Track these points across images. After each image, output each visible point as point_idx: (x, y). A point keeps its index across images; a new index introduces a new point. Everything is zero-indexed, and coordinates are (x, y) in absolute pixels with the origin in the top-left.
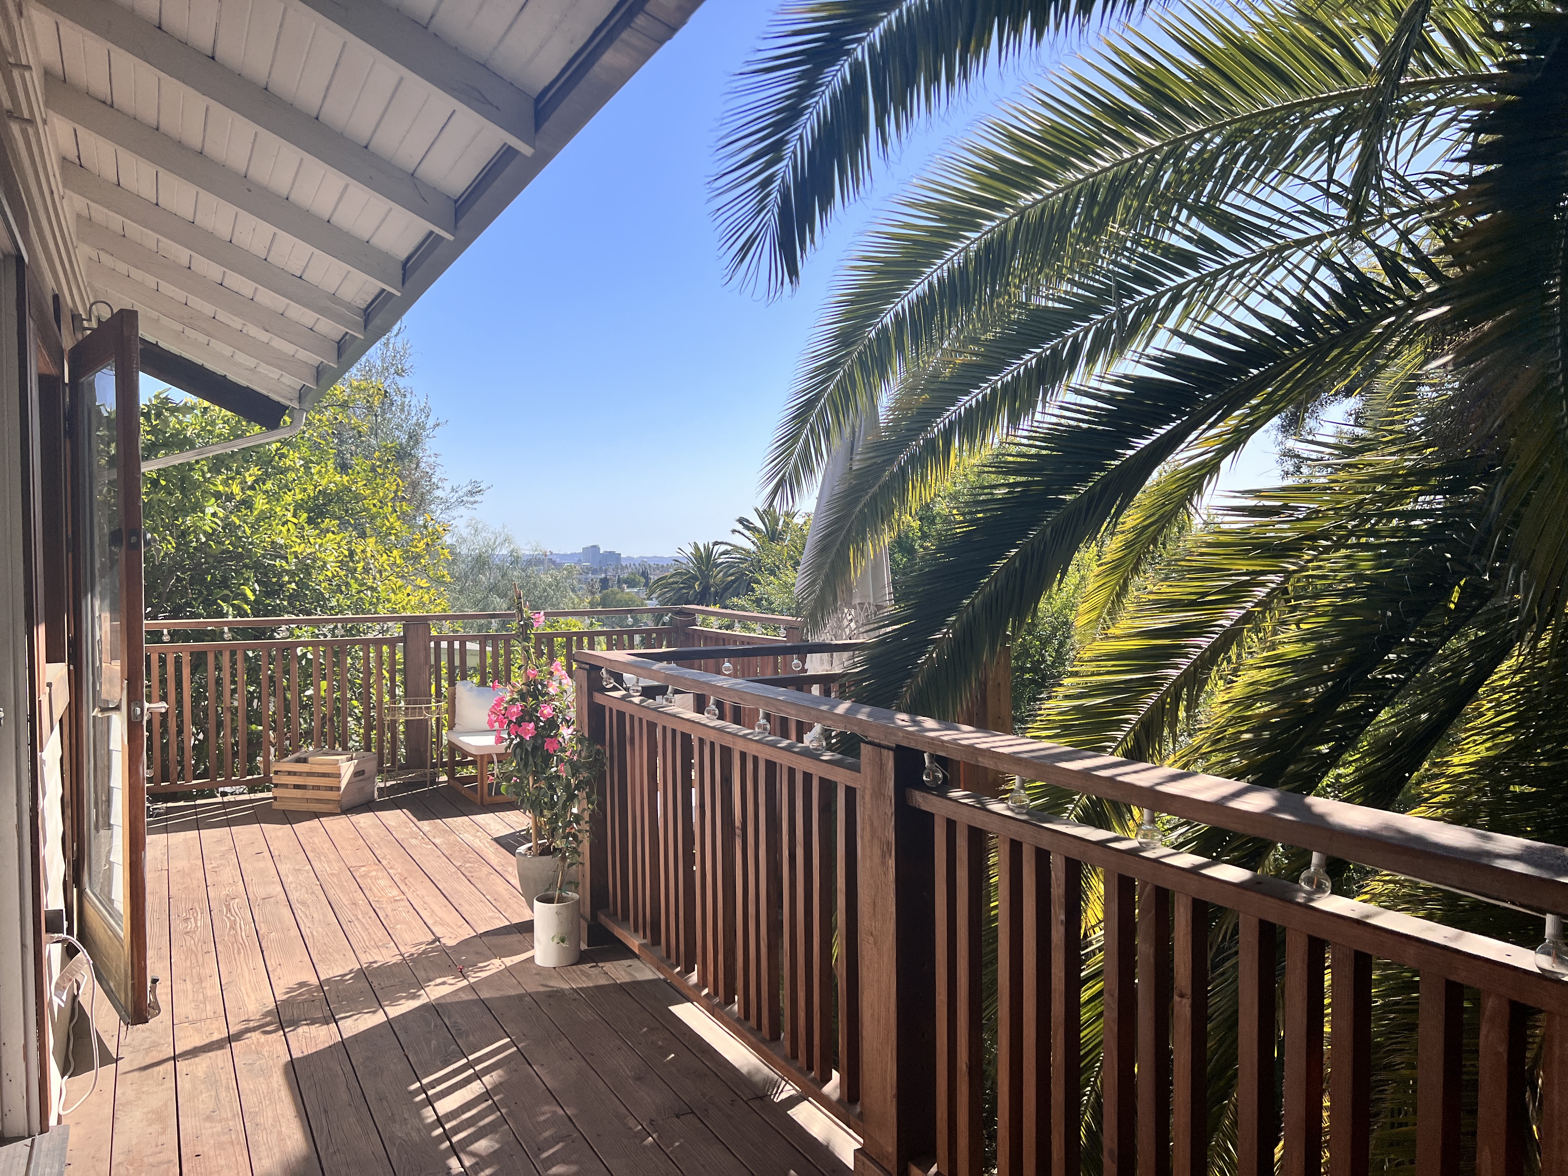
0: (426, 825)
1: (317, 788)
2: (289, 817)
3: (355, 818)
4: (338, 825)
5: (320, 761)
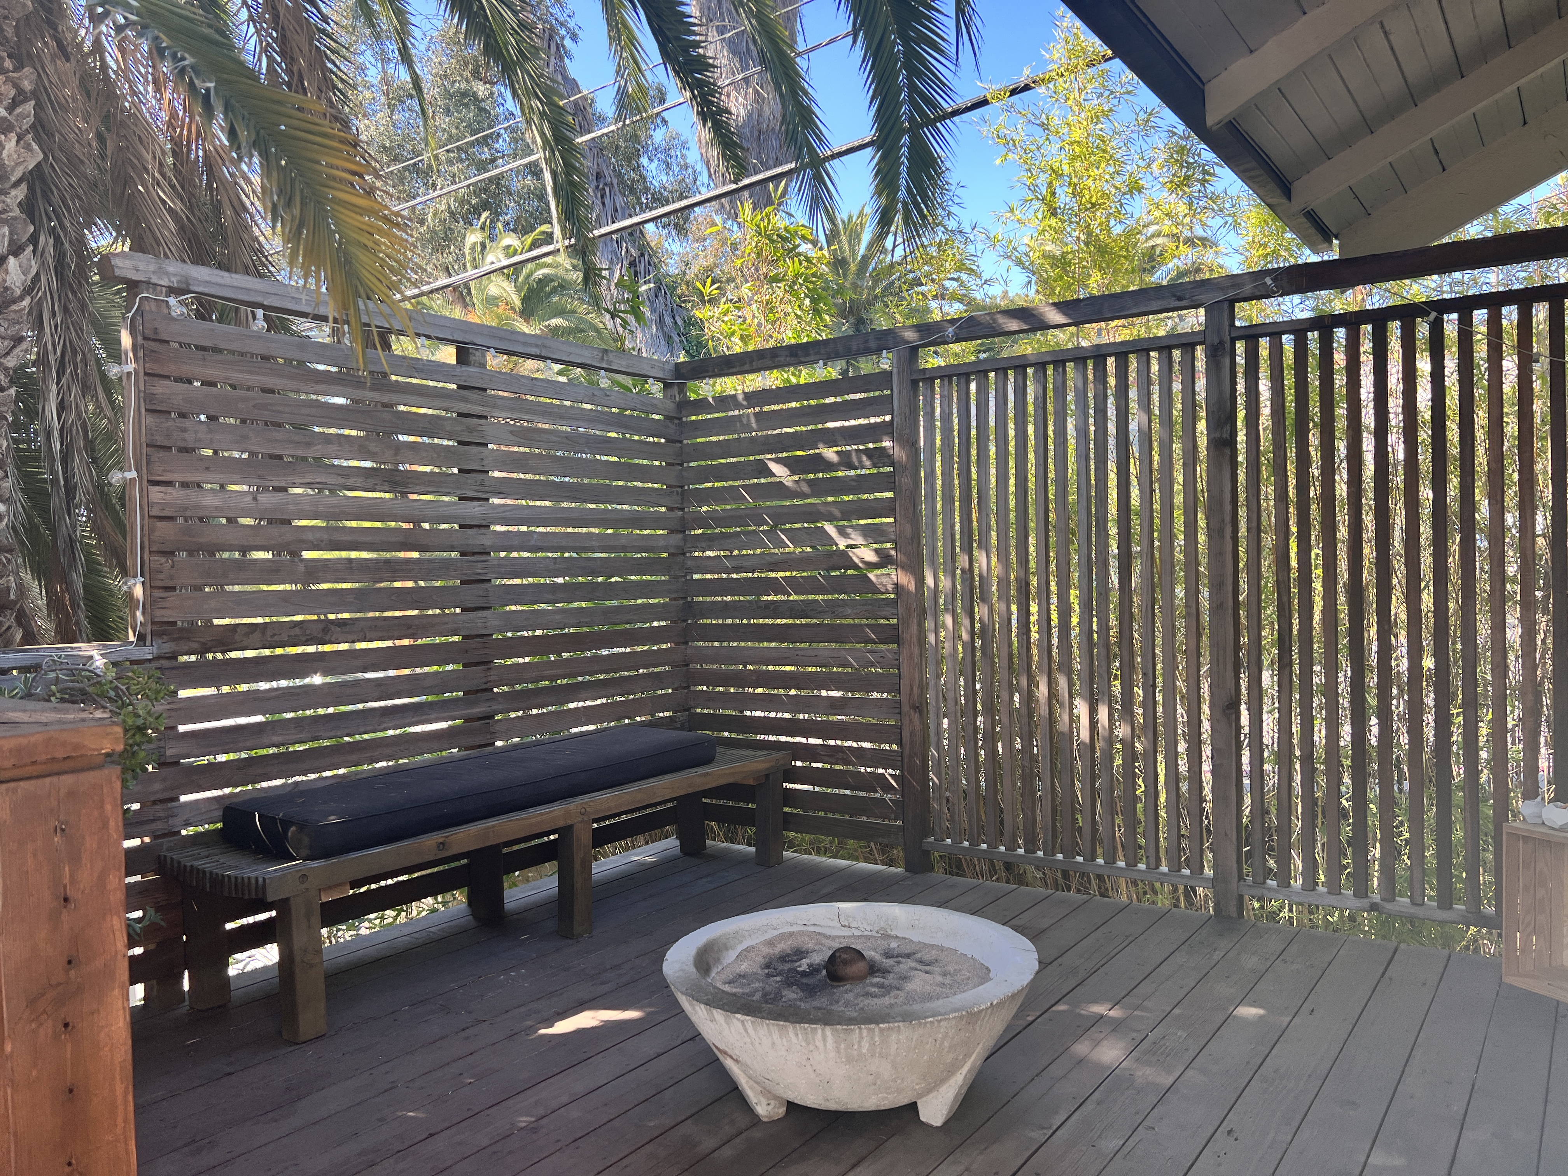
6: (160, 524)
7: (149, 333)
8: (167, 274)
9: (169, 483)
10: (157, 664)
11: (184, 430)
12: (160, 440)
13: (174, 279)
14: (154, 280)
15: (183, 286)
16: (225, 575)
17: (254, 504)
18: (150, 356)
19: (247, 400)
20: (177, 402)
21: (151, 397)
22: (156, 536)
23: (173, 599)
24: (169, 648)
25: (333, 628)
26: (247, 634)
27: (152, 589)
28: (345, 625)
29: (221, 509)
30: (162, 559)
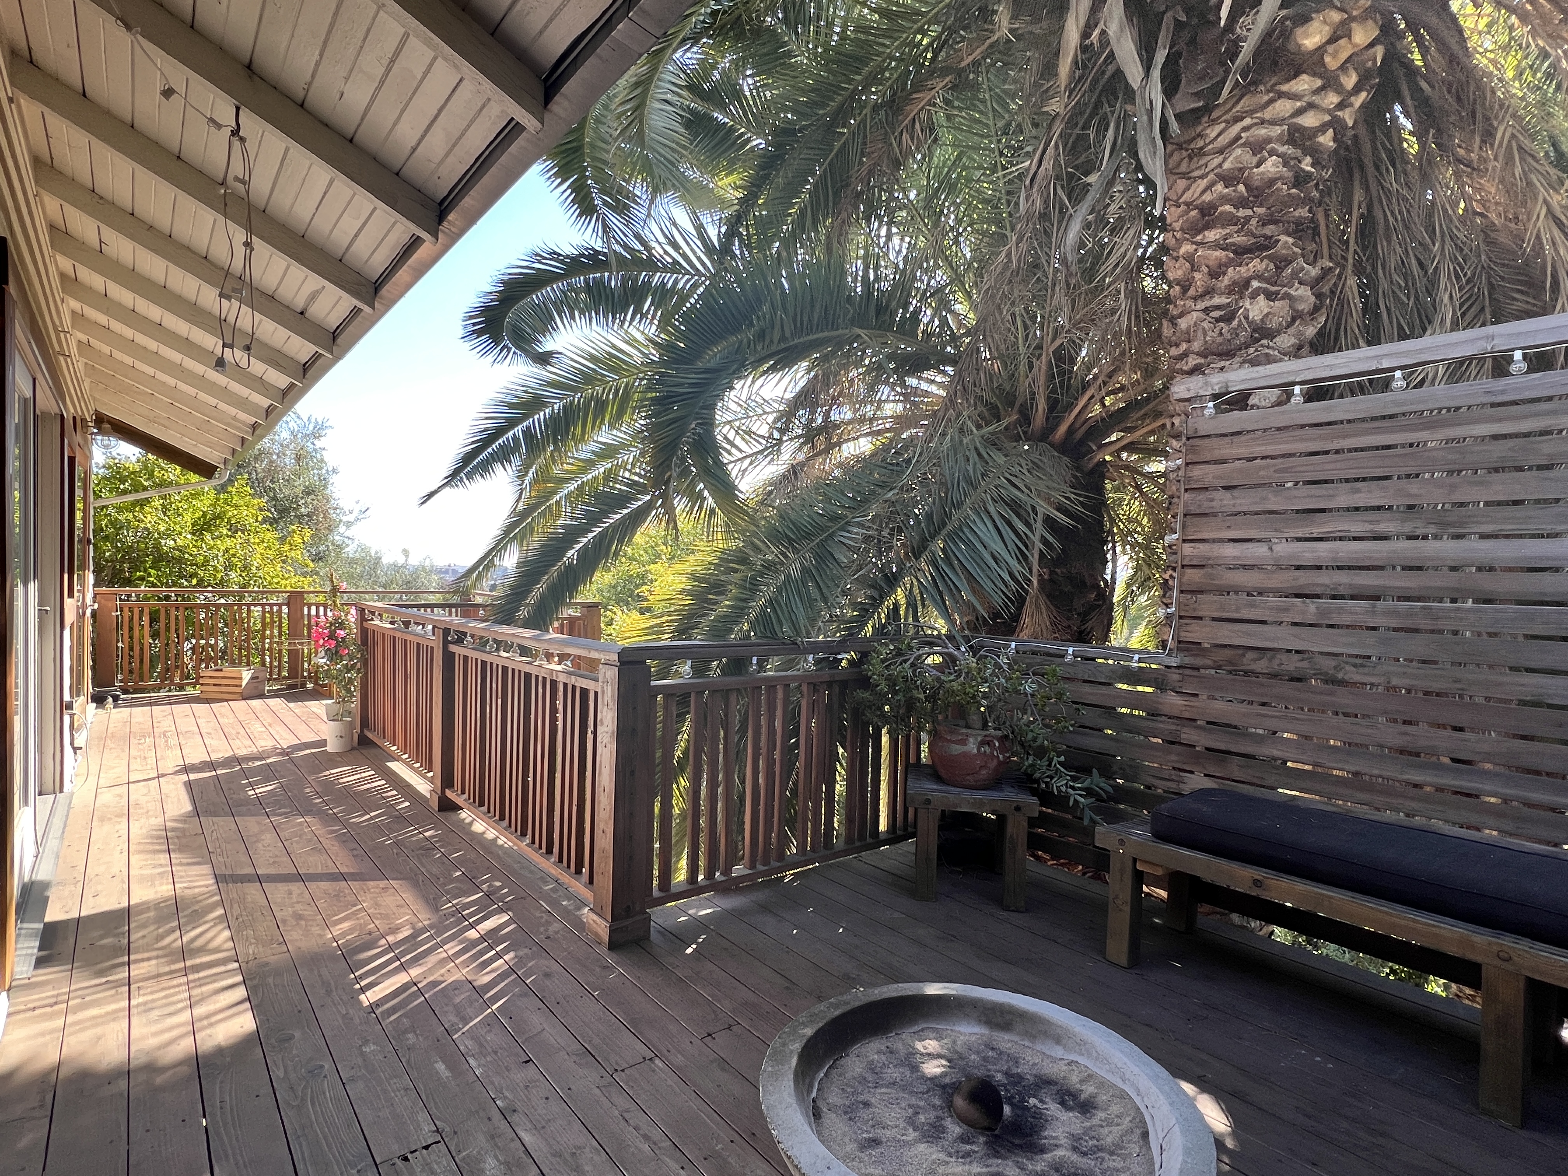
0: (292, 705)
1: (228, 685)
2: (208, 701)
3: (249, 702)
4: (239, 706)
5: (229, 670)
6: (1188, 571)
7: (1191, 433)
8: (1212, 386)
9: (1202, 541)
10: (1180, 671)
12: (1193, 509)
13: (1216, 388)
14: (1202, 393)
16: (1237, 610)
17: (1269, 554)
18: (1192, 450)
19: (1268, 467)
20: (1209, 481)
21: (1189, 479)
22: (1185, 579)
23: (1195, 625)
24: (1188, 660)
25: (1347, 667)
26: (1255, 660)
27: (1181, 617)
28: (1362, 666)
29: (1238, 558)
30: (1189, 596)
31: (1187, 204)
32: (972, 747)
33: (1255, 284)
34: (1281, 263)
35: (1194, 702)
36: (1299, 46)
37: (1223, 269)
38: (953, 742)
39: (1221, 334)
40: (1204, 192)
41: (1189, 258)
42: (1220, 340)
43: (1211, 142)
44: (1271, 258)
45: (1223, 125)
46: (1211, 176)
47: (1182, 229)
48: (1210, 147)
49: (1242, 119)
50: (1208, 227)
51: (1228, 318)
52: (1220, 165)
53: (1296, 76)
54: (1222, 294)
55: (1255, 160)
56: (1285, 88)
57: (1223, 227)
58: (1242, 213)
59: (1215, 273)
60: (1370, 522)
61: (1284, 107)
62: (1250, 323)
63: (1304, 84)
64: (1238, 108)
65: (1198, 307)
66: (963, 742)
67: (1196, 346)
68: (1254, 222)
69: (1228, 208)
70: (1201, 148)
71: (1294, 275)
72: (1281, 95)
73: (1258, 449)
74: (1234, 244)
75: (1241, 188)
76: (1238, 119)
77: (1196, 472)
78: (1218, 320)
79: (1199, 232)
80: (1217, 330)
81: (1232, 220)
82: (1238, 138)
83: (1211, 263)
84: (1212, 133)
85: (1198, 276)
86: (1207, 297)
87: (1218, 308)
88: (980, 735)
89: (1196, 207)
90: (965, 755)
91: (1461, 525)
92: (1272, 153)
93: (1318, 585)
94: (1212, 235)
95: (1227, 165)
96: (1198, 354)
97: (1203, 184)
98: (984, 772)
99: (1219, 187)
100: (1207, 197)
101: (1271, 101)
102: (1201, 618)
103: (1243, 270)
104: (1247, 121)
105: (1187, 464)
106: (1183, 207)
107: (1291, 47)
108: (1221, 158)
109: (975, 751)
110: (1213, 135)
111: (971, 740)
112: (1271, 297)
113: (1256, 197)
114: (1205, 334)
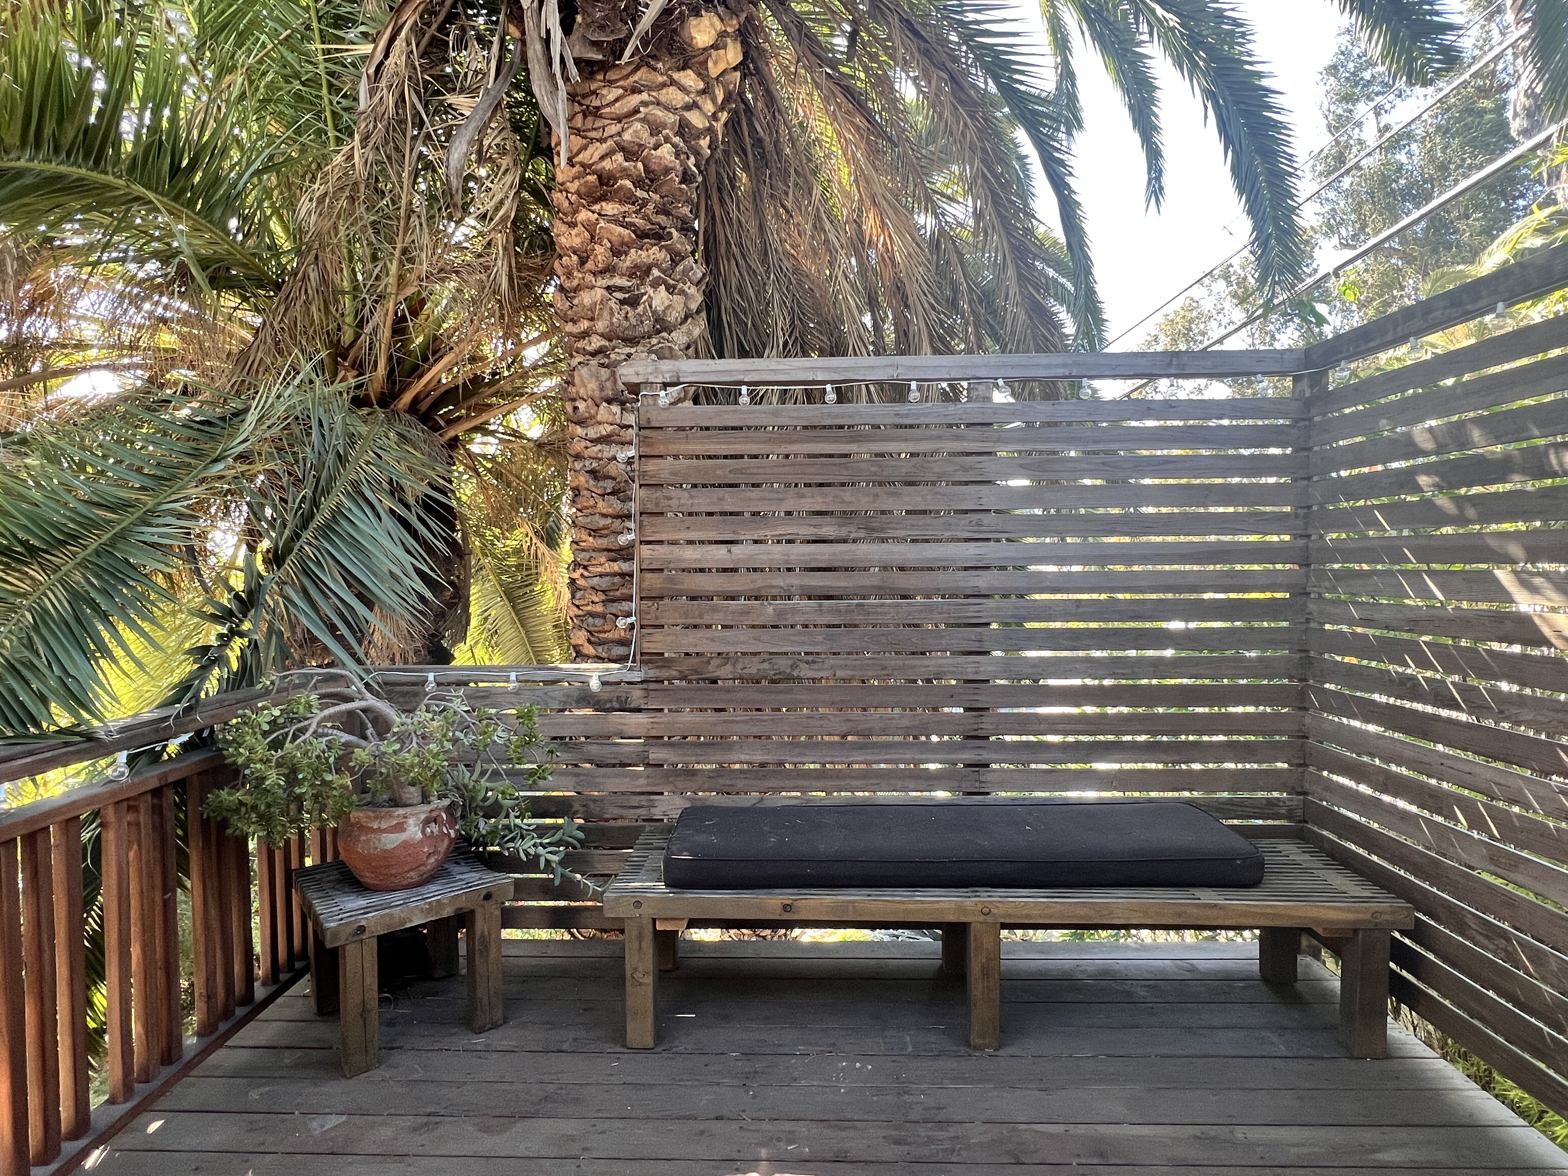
6: (648, 575)
7: (643, 423)
8: (662, 373)
9: (660, 542)
10: (645, 686)
11: (669, 498)
12: (650, 508)
13: (667, 376)
14: (651, 379)
15: (675, 380)
16: (701, 616)
17: (728, 556)
18: (644, 442)
19: (723, 467)
20: (664, 476)
21: (643, 474)
22: (645, 585)
23: (658, 635)
24: (653, 673)
25: (802, 665)
26: (719, 666)
27: (642, 627)
28: (814, 662)
29: (699, 560)
30: (650, 603)
31: (582, 165)
32: (413, 831)
33: (656, 272)
34: (676, 258)
35: (659, 718)
36: (692, 38)
37: (625, 248)
38: (385, 831)
39: (626, 318)
40: (602, 158)
41: (590, 227)
42: (625, 324)
43: (608, 105)
44: (668, 249)
45: (621, 91)
46: (610, 143)
47: (578, 193)
48: (608, 110)
49: (640, 92)
50: (603, 198)
51: (633, 302)
52: (619, 134)
53: (683, 69)
54: (623, 275)
55: (653, 141)
56: (676, 76)
57: (621, 202)
58: (640, 193)
59: (617, 251)
60: (815, 526)
61: (673, 96)
62: (654, 312)
63: (689, 78)
64: (636, 77)
65: (599, 284)
66: (400, 828)
67: (601, 326)
68: (651, 206)
69: (628, 183)
70: (598, 108)
71: (685, 272)
72: (673, 82)
73: (713, 447)
74: (633, 224)
75: (640, 165)
76: (635, 90)
77: (651, 466)
78: (622, 302)
79: (597, 201)
80: (623, 313)
81: (630, 199)
82: (636, 111)
83: (613, 238)
84: (611, 94)
85: (599, 249)
86: (608, 275)
87: (621, 289)
88: (423, 811)
89: (594, 173)
90: (405, 845)
91: (882, 530)
92: (667, 140)
93: (773, 587)
94: (610, 208)
95: (627, 136)
96: (602, 335)
97: (604, 148)
98: (432, 860)
99: (619, 157)
100: (607, 164)
101: (663, 85)
102: (662, 626)
103: (644, 254)
104: (644, 96)
105: (640, 457)
106: (578, 168)
107: (684, 35)
108: (619, 126)
109: (420, 835)
110: (611, 97)
111: (411, 821)
112: (670, 289)
113: (652, 181)
114: (612, 314)
